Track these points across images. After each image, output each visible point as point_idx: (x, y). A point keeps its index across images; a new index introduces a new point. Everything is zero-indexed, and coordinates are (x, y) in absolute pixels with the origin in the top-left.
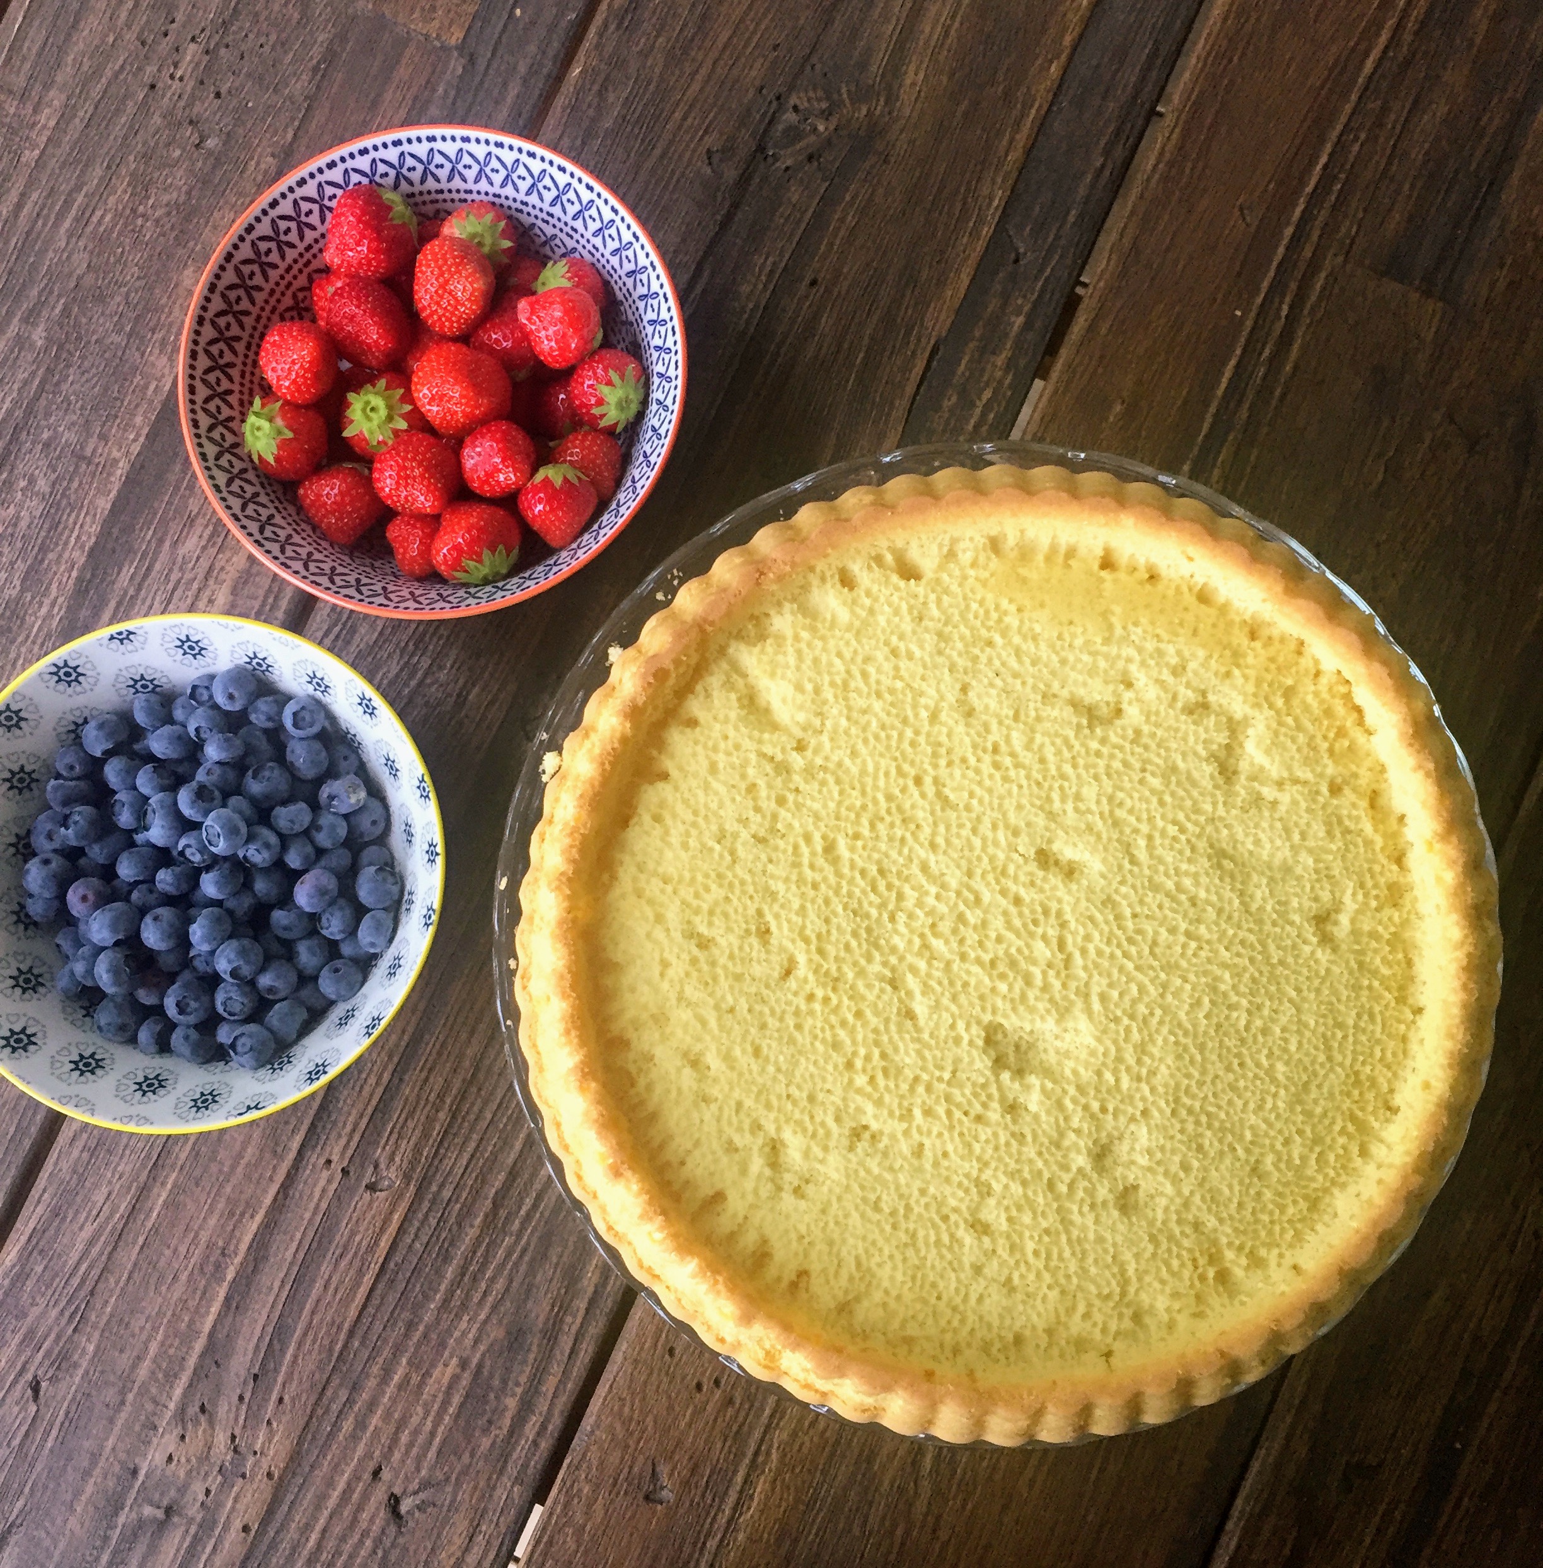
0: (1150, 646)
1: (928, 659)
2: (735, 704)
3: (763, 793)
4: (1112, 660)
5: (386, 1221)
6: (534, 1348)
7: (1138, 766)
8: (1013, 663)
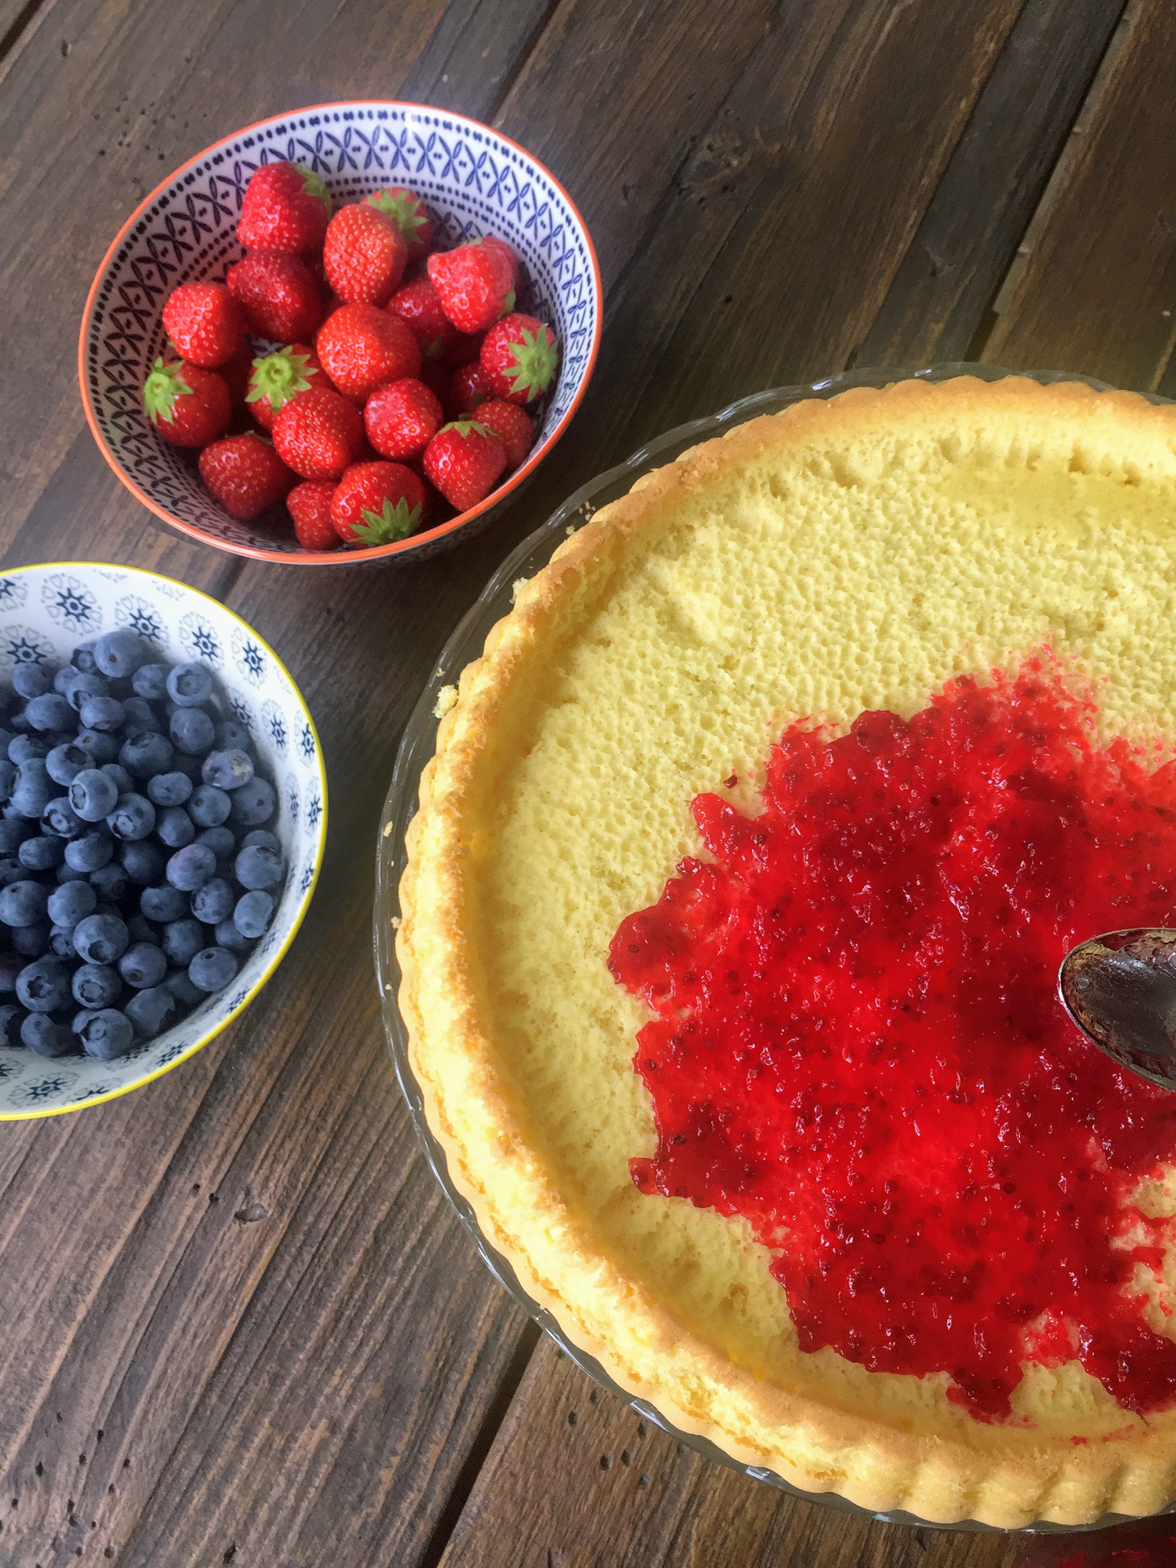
0: (1135, 549)
1: (873, 567)
2: (653, 619)
3: (687, 714)
4: (1092, 567)
5: (254, 1258)
6: (415, 1410)
7: (1129, 681)
8: (974, 571)
